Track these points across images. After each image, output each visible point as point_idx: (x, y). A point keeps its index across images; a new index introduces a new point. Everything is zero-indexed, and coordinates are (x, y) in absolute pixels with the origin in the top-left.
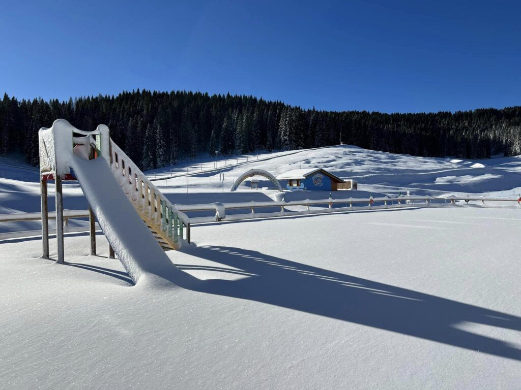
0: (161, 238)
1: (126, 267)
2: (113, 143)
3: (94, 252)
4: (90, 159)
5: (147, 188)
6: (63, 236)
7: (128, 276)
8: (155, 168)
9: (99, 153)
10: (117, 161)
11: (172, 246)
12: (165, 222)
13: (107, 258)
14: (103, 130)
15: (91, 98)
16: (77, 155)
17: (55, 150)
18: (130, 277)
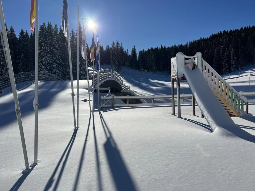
0: (230, 110)
1: (208, 123)
2: (204, 61)
3: (194, 114)
4: (193, 69)
5: (222, 83)
6: (180, 106)
7: (210, 127)
8: (230, 72)
9: (197, 66)
10: (205, 69)
11: (236, 114)
12: (232, 101)
13: (200, 117)
14: (199, 55)
15: (196, 40)
16: (187, 68)
17: (177, 67)
18: (211, 128)
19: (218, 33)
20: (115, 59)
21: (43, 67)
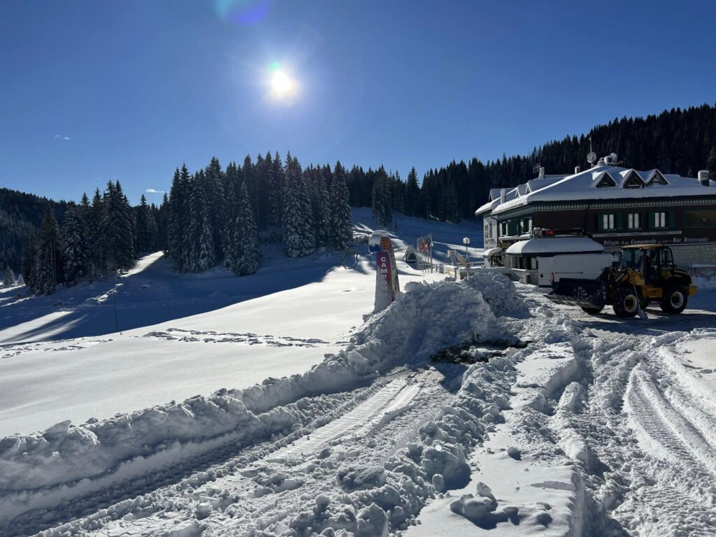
19: (610, 122)
20: (381, 203)
21: (293, 230)
